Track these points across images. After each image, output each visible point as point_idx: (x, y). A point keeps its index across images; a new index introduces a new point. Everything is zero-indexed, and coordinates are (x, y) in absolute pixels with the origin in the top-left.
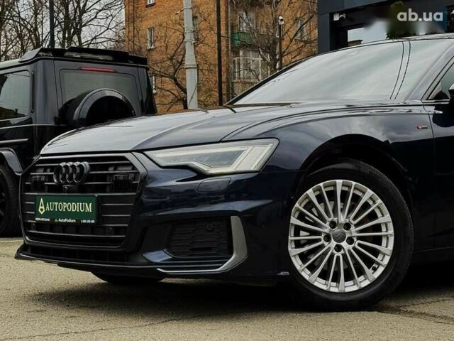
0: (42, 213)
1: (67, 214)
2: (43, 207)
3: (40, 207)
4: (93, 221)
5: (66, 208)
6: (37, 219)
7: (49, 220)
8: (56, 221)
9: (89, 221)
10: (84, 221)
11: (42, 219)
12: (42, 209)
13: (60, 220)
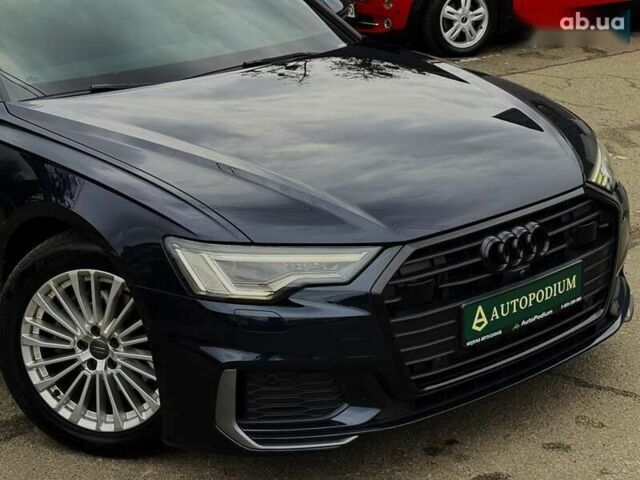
0: (479, 329)
1: (537, 308)
2: (484, 319)
3: (476, 321)
4: (579, 299)
5: (534, 301)
6: (468, 344)
7: (500, 332)
8: (517, 327)
9: (573, 302)
10: (566, 305)
11: (483, 338)
12: (480, 321)
13: (524, 323)
